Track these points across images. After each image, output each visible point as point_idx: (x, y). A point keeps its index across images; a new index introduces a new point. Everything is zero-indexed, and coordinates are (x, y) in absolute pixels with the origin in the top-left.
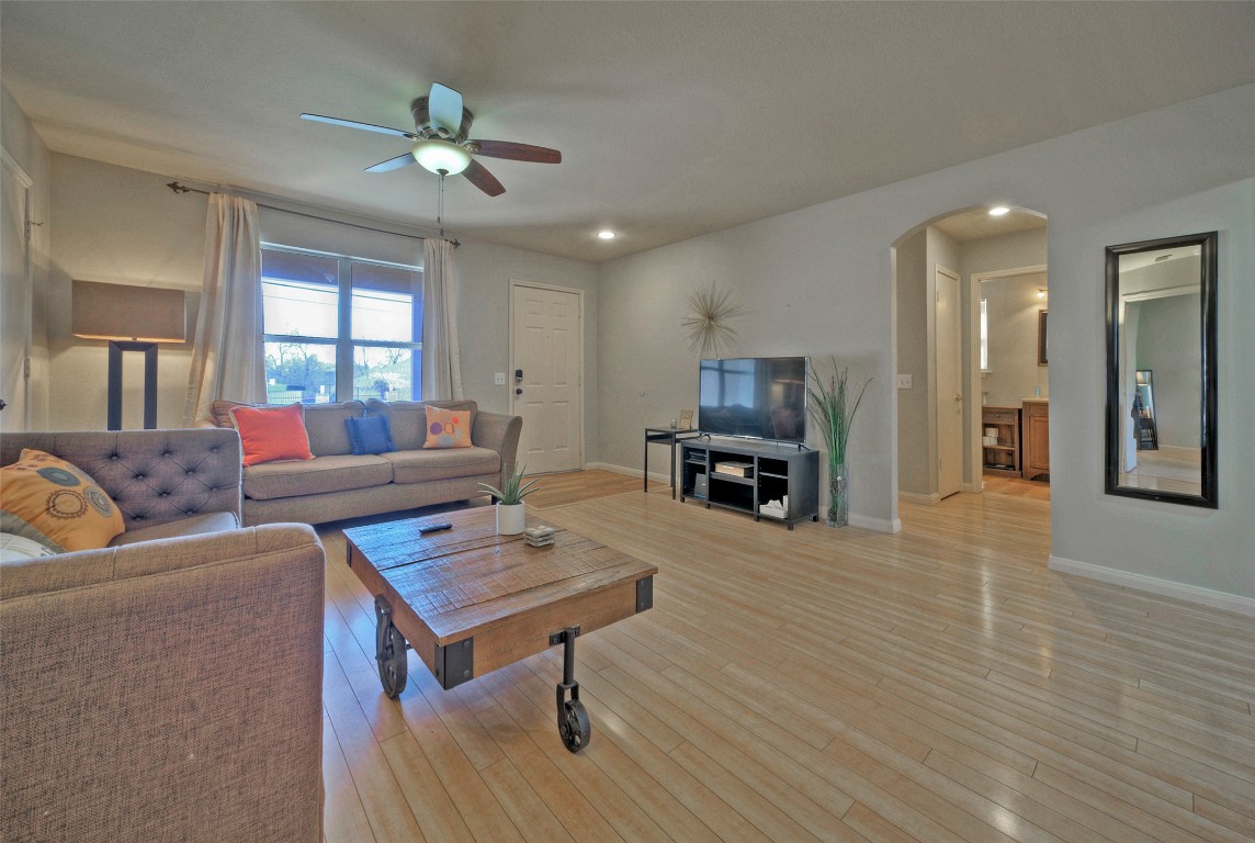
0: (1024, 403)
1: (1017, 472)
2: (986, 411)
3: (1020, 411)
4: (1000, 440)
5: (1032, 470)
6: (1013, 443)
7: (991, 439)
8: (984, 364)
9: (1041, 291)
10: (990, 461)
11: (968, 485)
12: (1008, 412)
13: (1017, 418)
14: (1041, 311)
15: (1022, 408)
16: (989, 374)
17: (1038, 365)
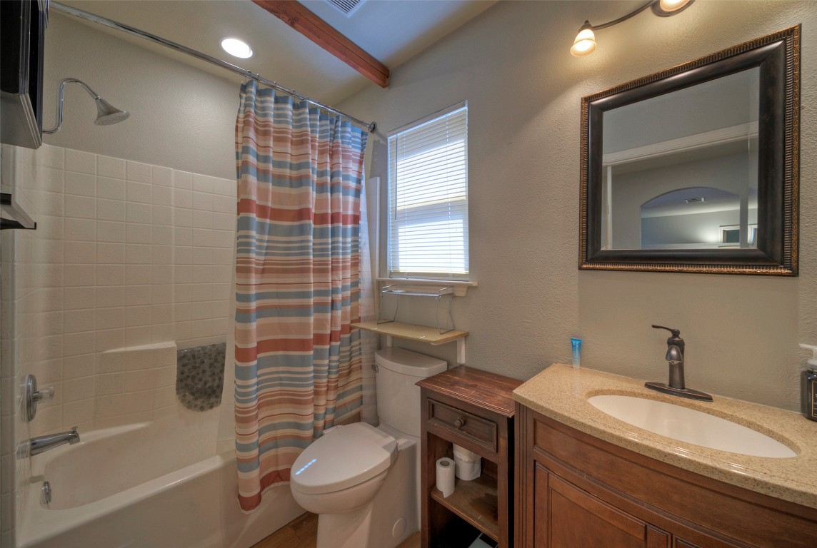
3: (511, 422)
14: (588, 100)
15: (513, 417)
16: (469, 287)
17: (580, 268)
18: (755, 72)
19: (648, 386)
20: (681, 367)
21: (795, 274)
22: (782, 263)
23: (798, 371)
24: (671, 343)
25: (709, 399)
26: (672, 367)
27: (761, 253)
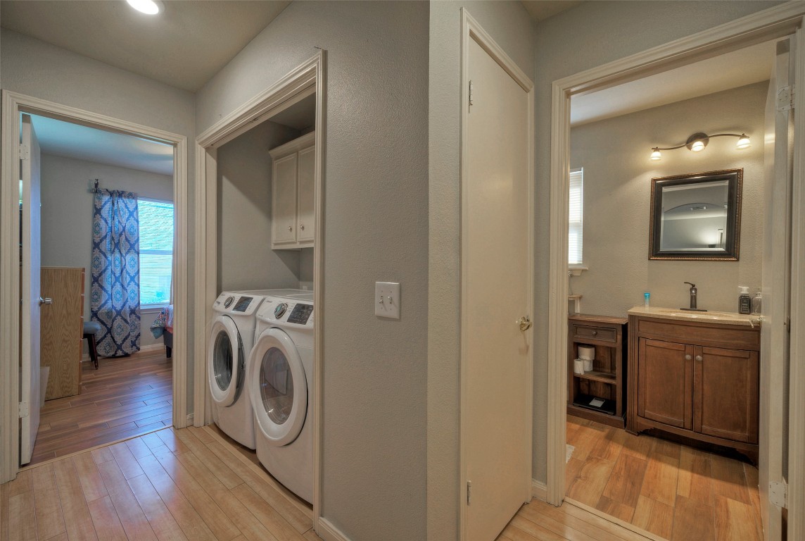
0: (632, 317)
1: (619, 418)
2: (575, 325)
3: (625, 327)
4: (597, 365)
5: (640, 420)
6: (613, 368)
7: (583, 366)
8: (575, 256)
9: (657, 149)
10: (581, 394)
11: (539, 485)
12: (608, 328)
13: (620, 337)
14: (654, 180)
15: (627, 324)
16: (583, 270)
17: (649, 259)
18: (727, 183)
19: (681, 309)
20: (695, 297)
21: (738, 260)
22: (734, 256)
23: (738, 297)
24: (691, 290)
25: (706, 311)
26: (692, 297)
27: (727, 253)
